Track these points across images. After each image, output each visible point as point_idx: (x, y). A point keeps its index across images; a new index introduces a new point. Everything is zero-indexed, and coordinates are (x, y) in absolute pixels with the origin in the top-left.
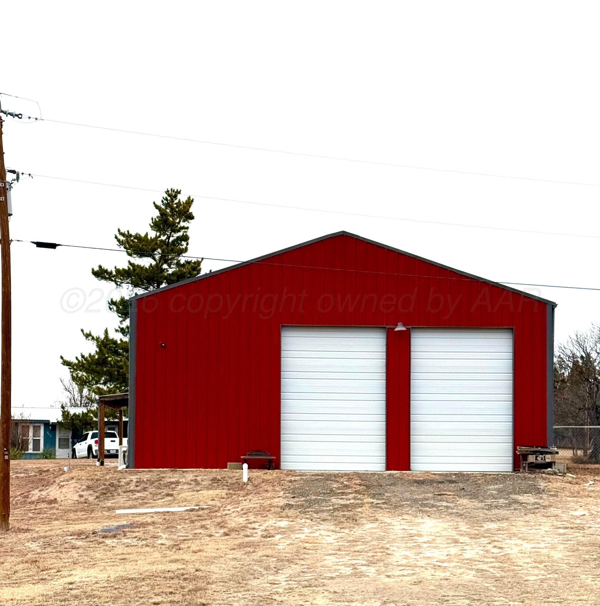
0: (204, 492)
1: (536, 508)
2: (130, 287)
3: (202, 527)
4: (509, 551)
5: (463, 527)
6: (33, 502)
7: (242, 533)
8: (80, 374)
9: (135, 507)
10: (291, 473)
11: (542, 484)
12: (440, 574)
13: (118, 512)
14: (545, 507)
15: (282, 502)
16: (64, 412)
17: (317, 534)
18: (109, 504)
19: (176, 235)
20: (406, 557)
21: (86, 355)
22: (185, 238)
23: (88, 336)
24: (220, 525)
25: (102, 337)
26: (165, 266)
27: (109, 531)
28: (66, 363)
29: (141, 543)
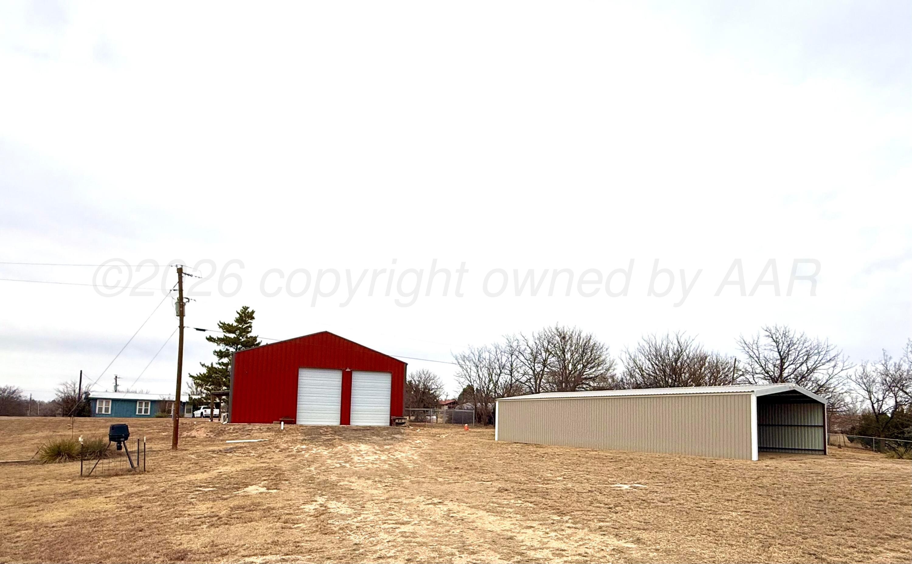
0: (265, 434)
1: (402, 440)
2: (224, 346)
3: (269, 448)
4: (397, 457)
5: (377, 448)
6: (184, 437)
7: (288, 451)
8: (198, 381)
9: (233, 440)
10: (301, 426)
11: (402, 431)
12: (375, 466)
13: (227, 442)
14: (406, 440)
15: (302, 438)
16: (190, 398)
17: (319, 451)
18: (221, 438)
19: (246, 325)
20: (359, 460)
21: (202, 373)
22: (251, 327)
23: (203, 365)
24: (277, 447)
25: (210, 366)
26: (241, 338)
27: (228, 450)
28: (191, 376)
29: (244, 455)
